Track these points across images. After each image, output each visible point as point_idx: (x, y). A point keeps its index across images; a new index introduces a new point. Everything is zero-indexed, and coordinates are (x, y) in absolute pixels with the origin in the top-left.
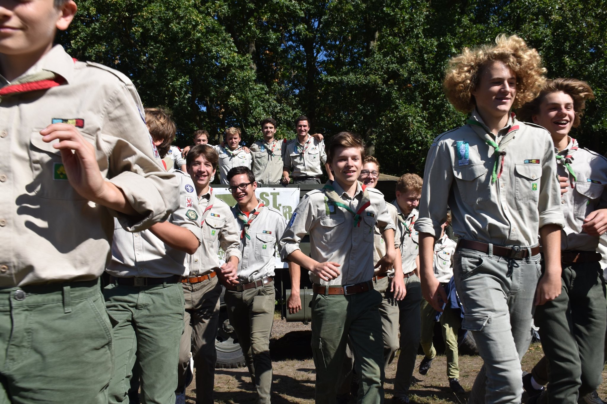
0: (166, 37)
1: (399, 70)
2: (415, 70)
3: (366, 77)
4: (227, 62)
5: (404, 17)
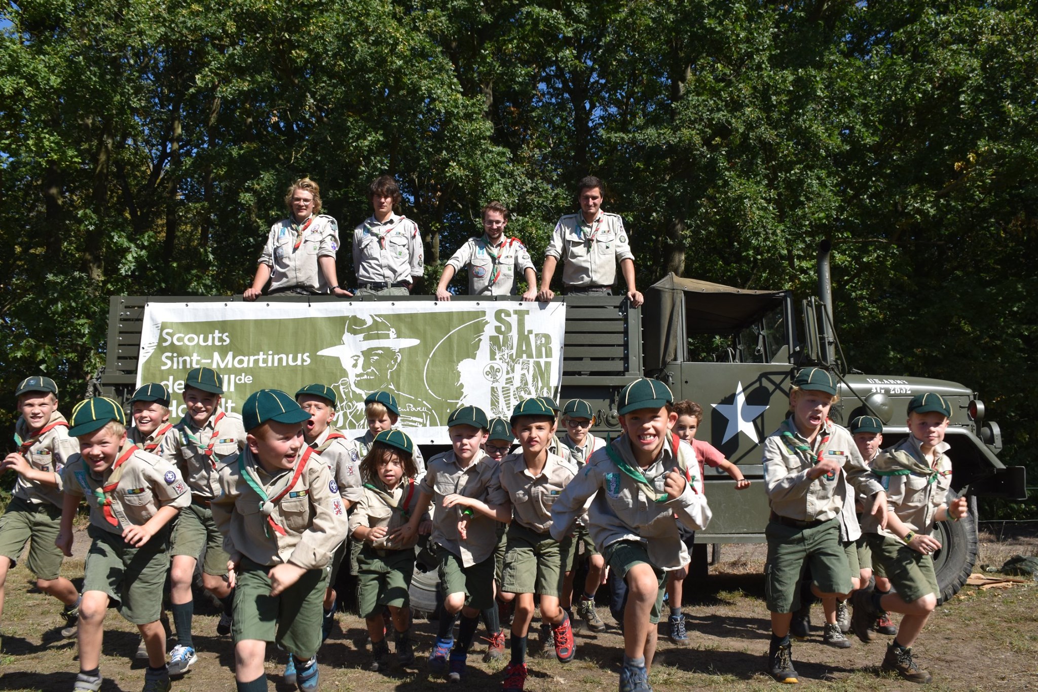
0: (346, 67)
1: (730, 123)
2: (756, 122)
3: (675, 132)
4: (445, 107)
5: (738, 35)
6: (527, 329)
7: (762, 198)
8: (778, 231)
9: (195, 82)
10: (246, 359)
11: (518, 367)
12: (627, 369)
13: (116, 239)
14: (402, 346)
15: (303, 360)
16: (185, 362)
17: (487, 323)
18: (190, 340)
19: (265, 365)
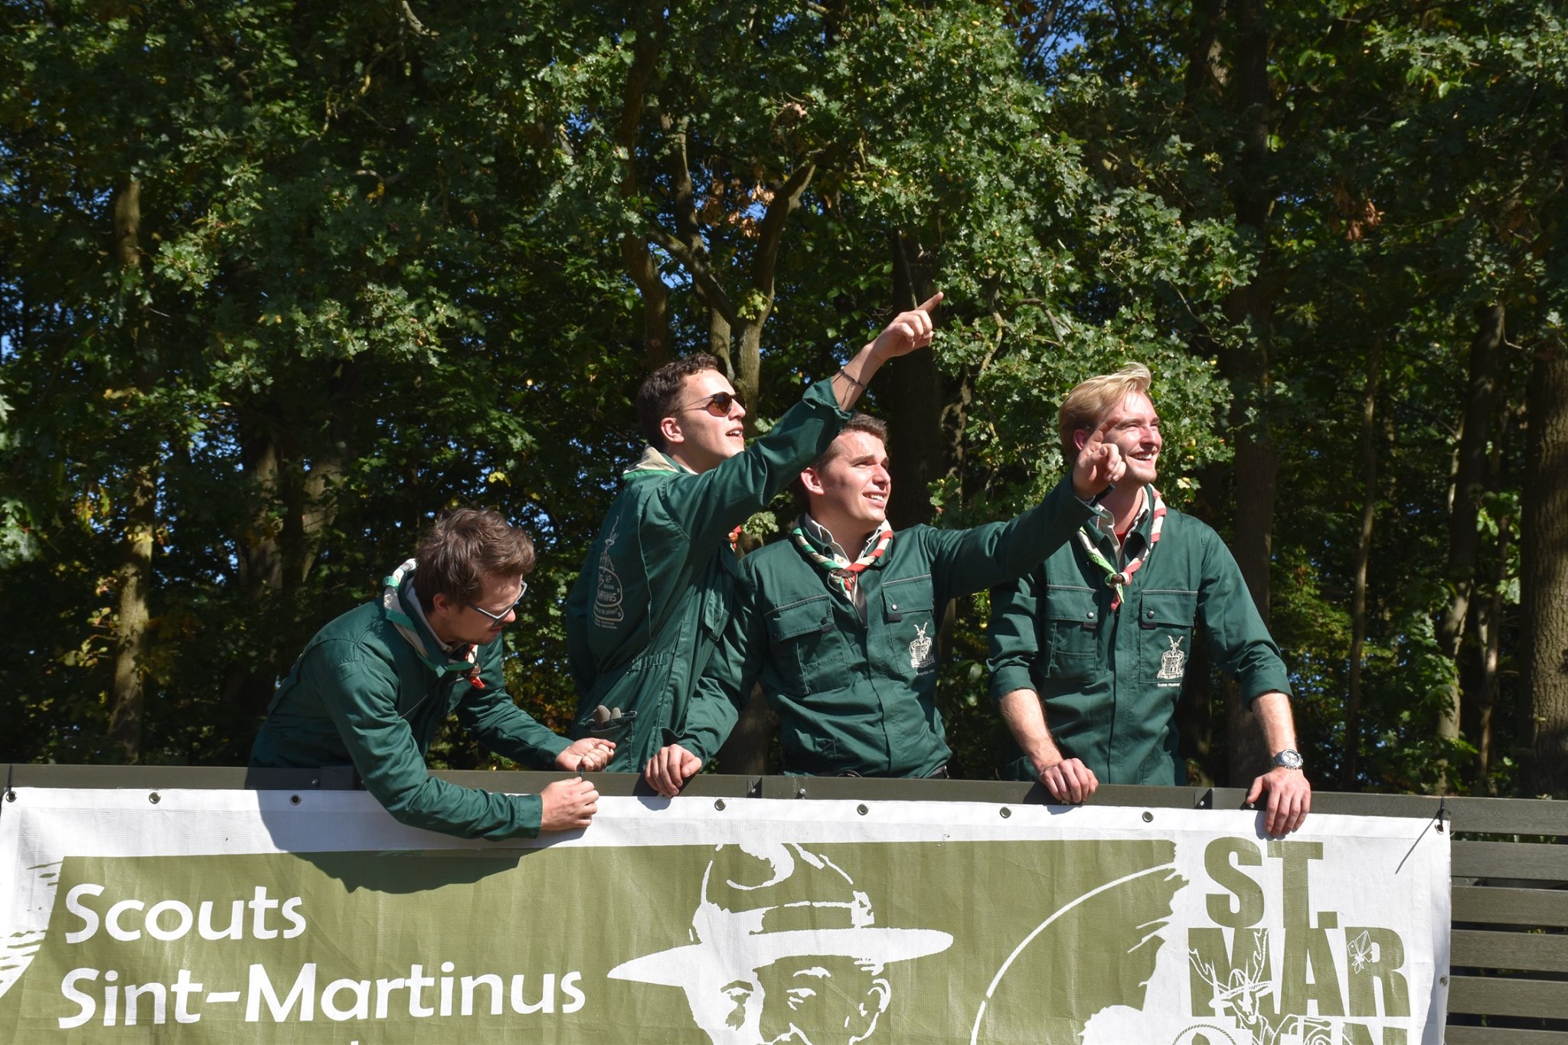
6: (1317, 904)
10: (362, 989)
14: (894, 957)
15: (561, 998)
16: (146, 1002)
17: (1179, 883)
18: (167, 921)
19: (429, 1012)
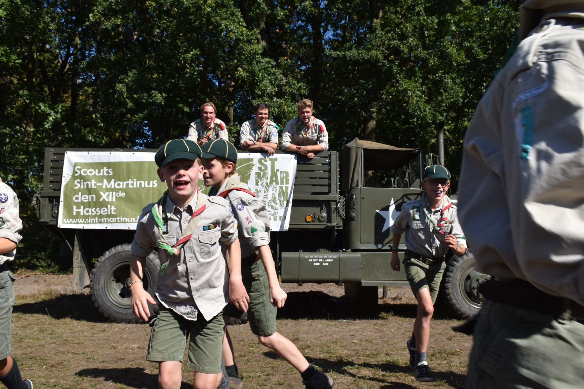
0: (178, 11)
1: (399, 46)
2: (415, 46)
3: (368, 52)
4: (235, 36)
6: (276, 168)
7: (418, 90)
8: (427, 109)
9: (89, 19)
10: (121, 183)
11: (270, 189)
12: (330, 191)
13: (43, 108)
15: (153, 185)
16: (87, 185)
17: (254, 165)
18: (91, 172)
19: (132, 187)
